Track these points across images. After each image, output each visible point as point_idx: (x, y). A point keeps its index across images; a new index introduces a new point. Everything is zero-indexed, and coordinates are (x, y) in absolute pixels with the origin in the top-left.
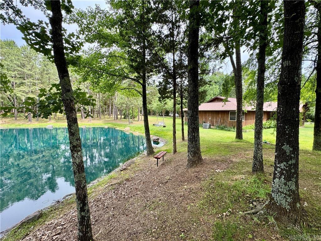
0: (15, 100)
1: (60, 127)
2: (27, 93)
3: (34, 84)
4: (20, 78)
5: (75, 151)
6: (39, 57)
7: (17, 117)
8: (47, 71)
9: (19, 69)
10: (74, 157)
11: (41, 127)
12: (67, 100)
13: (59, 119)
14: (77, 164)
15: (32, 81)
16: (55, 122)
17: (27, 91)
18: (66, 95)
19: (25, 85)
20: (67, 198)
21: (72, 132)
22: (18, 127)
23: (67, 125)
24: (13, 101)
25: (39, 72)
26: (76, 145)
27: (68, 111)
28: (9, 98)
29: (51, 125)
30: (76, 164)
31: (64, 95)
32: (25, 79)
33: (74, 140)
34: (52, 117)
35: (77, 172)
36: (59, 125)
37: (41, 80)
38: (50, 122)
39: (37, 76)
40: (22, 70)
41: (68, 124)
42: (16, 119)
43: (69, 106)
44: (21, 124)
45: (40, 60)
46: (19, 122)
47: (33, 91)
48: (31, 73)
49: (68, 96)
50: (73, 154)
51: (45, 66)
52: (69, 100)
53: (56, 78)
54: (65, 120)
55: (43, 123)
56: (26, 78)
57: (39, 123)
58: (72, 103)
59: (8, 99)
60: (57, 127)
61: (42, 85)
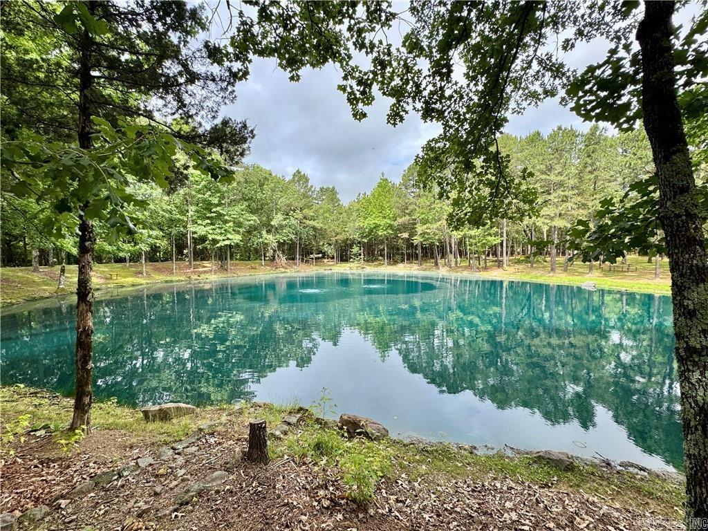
0: (534, 233)
1: (614, 288)
2: (552, 219)
3: (565, 199)
4: (544, 192)
5: (695, 364)
6: (578, 142)
7: (534, 263)
8: (592, 165)
9: (544, 177)
10: (688, 379)
11: (571, 284)
12: (678, 216)
13: (610, 270)
14: (701, 404)
15: (563, 193)
16: (601, 275)
17: (553, 215)
18: (673, 203)
19: (550, 204)
20: (631, 469)
21: (686, 307)
22: (534, 280)
23: (671, 284)
24: (529, 235)
25: (577, 172)
26: (698, 346)
27: (676, 247)
28: (525, 231)
29: (592, 282)
30: (696, 402)
31: (669, 203)
32: (550, 194)
33: (693, 332)
34: (595, 265)
35: (697, 429)
36: (609, 283)
37: (577, 188)
38: (590, 274)
39: (572, 182)
40: (548, 177)
41: (674, 284)
42: (532, 266)
43: (681, 232)
44: (539, 274)
45: (580, 146)
46: (537, 272)
47: (563, 212)
48: (562, 178)
49: (681, 206)
50: (685, 371)
51: (589, 156)
52: (684, 217)
53: (611, 176)
54: (625, 272)
55: (575, 277)
56: (552, 191)
57: (569, 275)
58: (694, 223)
59: (523, 233)
60: (606, 288)
61: (579, 199)
